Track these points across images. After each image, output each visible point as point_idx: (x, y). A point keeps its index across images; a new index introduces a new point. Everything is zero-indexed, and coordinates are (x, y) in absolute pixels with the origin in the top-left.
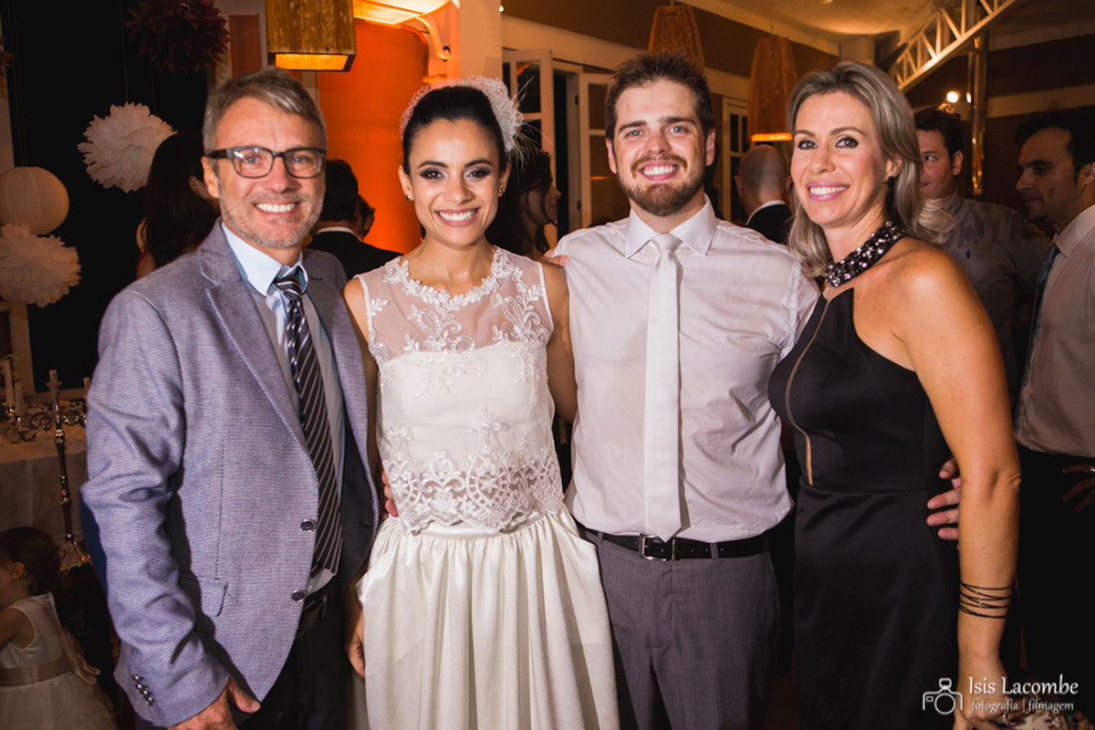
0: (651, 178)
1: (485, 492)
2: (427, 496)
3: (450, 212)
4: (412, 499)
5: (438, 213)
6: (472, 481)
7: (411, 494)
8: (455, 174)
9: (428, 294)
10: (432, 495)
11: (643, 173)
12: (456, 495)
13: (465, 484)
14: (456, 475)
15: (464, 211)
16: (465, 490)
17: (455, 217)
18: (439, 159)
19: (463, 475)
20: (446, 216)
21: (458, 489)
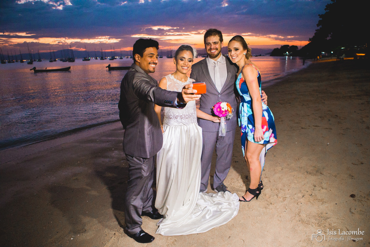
0: (211, 52)
1: (186, 118)
2: (176, 118)
3: (184, 67)
4: (173, 119)
5: (182, 66)
6: (184, 116)
7: (173, 118)
8: (186, 60)
9: (178, 81)
10: (177, 118)
11: (210, 51)
12: (181, 118)
13: (183, 116)
14: (182, 115)
15: (187, 67)
16: (183, 118)
17: (185, 68)
18: (184, 57)
19: (183, 115)
20: (183, 67)
21: (182, 117)
